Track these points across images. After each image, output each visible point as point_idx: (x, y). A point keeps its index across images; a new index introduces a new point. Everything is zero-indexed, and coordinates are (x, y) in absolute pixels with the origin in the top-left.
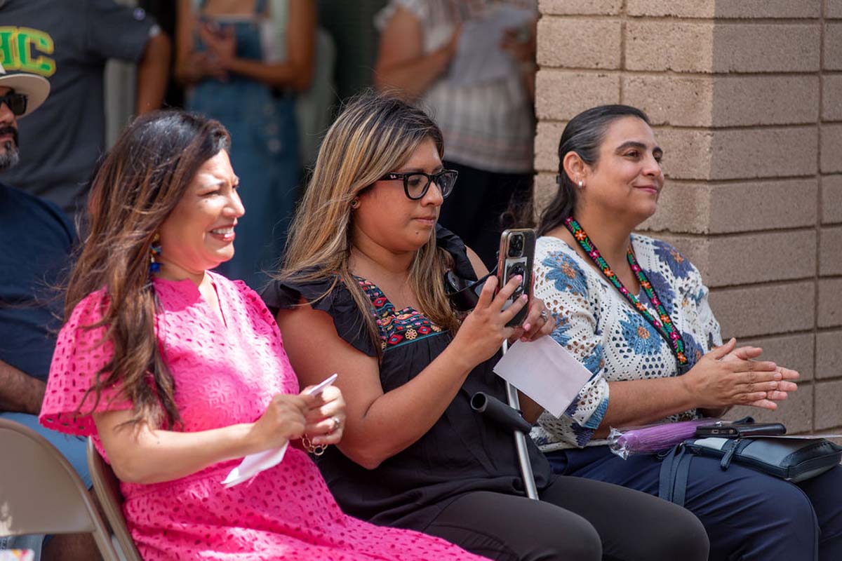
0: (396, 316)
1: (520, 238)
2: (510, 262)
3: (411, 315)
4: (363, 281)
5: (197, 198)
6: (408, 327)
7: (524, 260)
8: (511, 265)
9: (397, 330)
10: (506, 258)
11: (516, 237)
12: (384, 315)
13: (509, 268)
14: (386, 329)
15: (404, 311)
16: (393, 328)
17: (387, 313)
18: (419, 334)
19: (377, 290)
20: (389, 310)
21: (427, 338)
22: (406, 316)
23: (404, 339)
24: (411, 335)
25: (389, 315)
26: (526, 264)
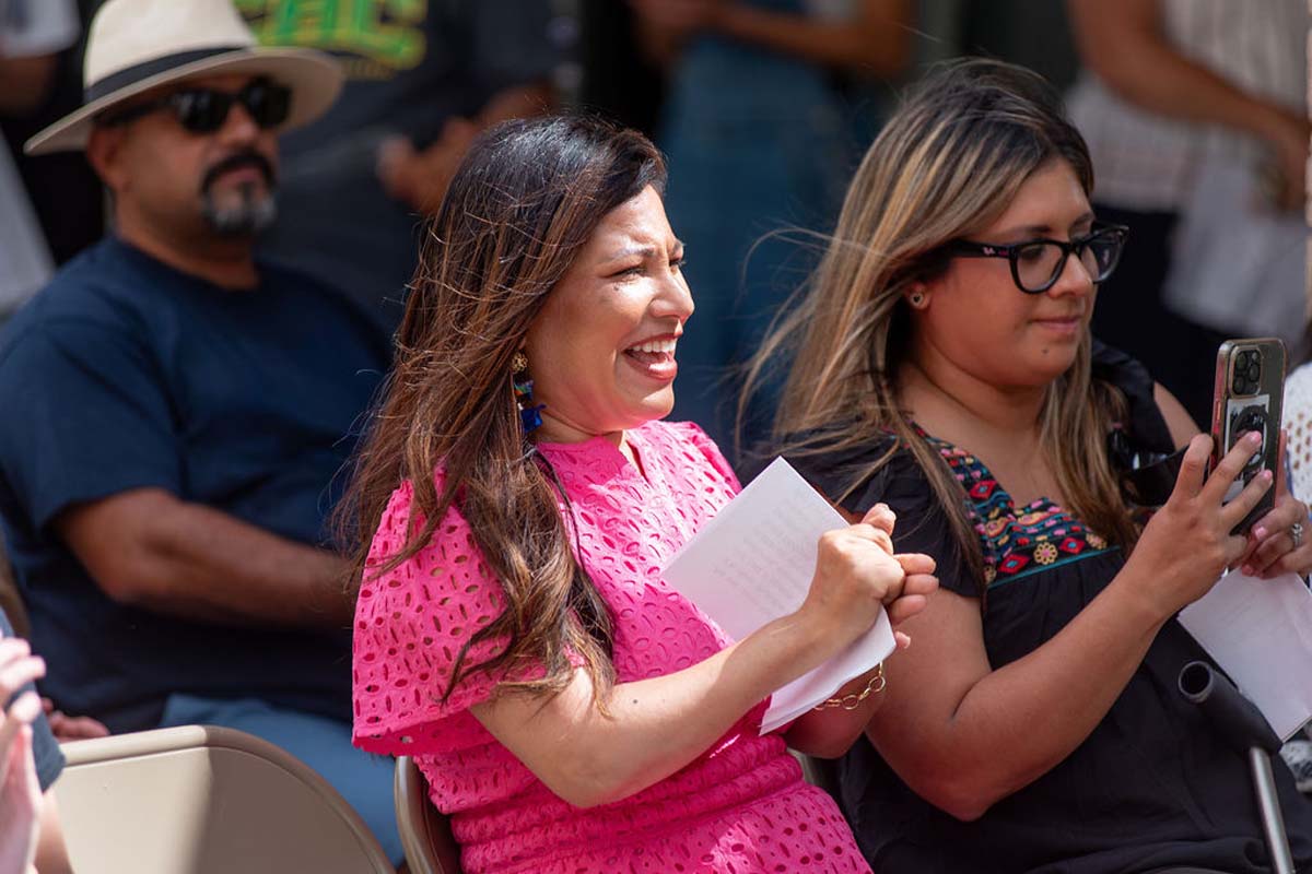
0: (1017, 517)
1: (1254, 356)
2: (1237, 406)
3: (1046, 514)
4: (950, 448)
5: (598, 281)
6: (1040, 538)
7: (1263, 400)
8: (1239, 411)
9: (1018, 545)
10: (1228, 398)
11: (1246, 354)
12: (992, 516)
13: (1234, 417)
14: (996, 543)
15: (1034, 506)
16: (1009, 542)
17: (997, 511)
18: (1062, 554)
19: (977, 466)
20: (1003, 505)
21: (1077, 562)
22: (1037, 516)
23: (1032, 563)
24: (1046, 555)
25: (1002, 514)
26: (1267, 409)
